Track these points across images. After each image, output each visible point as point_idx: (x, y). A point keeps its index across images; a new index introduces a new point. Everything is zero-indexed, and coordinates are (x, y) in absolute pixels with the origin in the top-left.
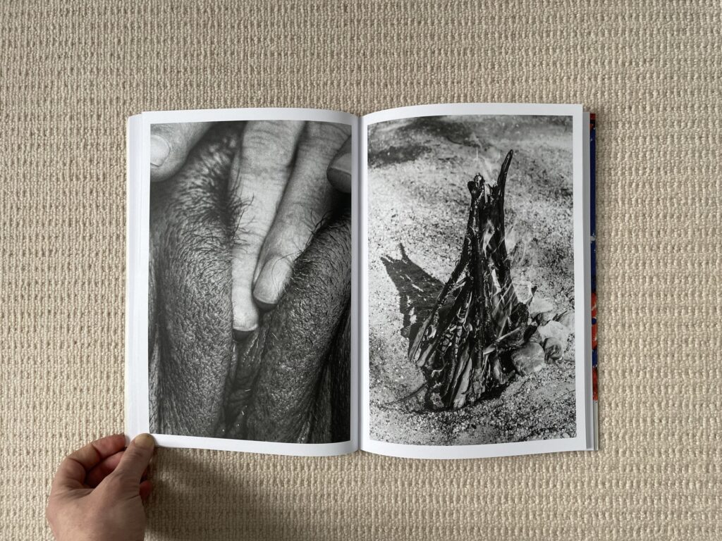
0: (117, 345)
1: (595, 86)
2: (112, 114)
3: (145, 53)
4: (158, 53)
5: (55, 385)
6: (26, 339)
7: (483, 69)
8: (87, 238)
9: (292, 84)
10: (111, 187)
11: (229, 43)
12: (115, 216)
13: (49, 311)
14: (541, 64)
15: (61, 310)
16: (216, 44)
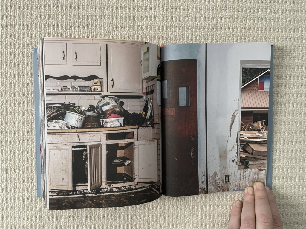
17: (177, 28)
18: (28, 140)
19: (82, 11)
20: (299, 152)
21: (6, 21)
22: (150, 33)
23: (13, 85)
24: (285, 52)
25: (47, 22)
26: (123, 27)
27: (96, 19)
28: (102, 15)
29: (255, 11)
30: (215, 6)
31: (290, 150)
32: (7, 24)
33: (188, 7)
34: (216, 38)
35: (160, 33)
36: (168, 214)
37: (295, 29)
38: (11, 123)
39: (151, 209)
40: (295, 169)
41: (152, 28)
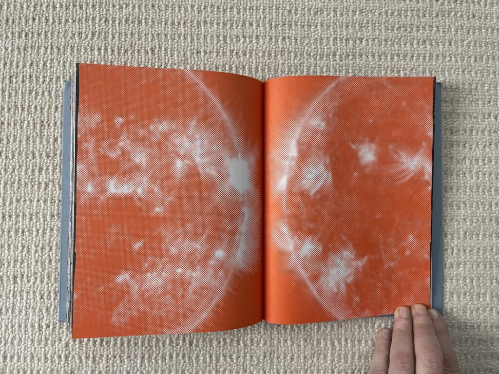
17: (292, 54)
18: (52, 230)
19: (144, 27)
20: (490, 251)
21: (25, 41)
22: (250, 62)
23: (32, 141)
24: (462, 92)
25: (89, 43)
26: (207, 52)
27: (166, 40)
28: (175, 34)
29: (414, 29)
30: (351, 21)
31: (475, 248)
32: (26, 45)
33: (309, 22)
34: (353, 70)
35: (266, 62)
36: (277, 354)
37: (478, 57)
38: (25, 200)
39: (249, 344)
40: (484, 279)
41: (253, 54)
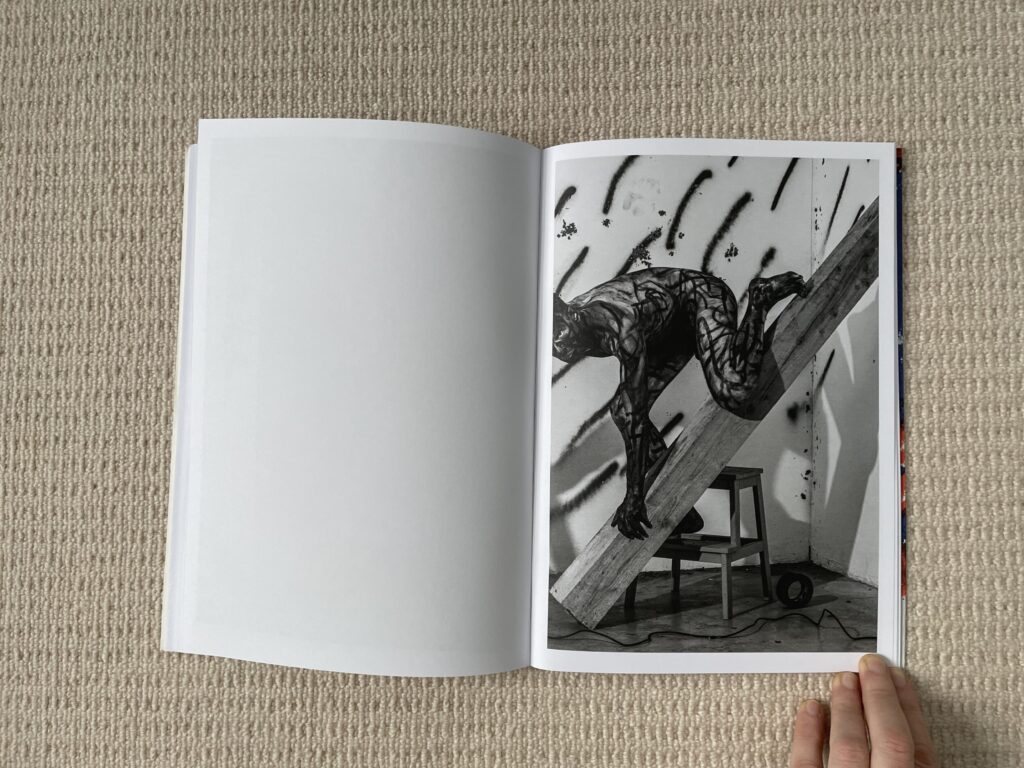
0: (157, 489)
1: (889, 88)
2: (155, 141)
3: (205, 51)
4: (225, 50)
5: (64, 551)
6: (20, 482)
7: (715, 65)
8: (115, 327)
9: (424, 92)
10: (152, 250)
11: (330, 34)
12: (157, 294)
13: (57, 439)
14: (804, 55)
15: (74, 436)
16: (311, 35)
